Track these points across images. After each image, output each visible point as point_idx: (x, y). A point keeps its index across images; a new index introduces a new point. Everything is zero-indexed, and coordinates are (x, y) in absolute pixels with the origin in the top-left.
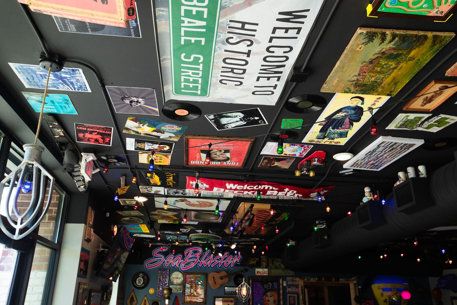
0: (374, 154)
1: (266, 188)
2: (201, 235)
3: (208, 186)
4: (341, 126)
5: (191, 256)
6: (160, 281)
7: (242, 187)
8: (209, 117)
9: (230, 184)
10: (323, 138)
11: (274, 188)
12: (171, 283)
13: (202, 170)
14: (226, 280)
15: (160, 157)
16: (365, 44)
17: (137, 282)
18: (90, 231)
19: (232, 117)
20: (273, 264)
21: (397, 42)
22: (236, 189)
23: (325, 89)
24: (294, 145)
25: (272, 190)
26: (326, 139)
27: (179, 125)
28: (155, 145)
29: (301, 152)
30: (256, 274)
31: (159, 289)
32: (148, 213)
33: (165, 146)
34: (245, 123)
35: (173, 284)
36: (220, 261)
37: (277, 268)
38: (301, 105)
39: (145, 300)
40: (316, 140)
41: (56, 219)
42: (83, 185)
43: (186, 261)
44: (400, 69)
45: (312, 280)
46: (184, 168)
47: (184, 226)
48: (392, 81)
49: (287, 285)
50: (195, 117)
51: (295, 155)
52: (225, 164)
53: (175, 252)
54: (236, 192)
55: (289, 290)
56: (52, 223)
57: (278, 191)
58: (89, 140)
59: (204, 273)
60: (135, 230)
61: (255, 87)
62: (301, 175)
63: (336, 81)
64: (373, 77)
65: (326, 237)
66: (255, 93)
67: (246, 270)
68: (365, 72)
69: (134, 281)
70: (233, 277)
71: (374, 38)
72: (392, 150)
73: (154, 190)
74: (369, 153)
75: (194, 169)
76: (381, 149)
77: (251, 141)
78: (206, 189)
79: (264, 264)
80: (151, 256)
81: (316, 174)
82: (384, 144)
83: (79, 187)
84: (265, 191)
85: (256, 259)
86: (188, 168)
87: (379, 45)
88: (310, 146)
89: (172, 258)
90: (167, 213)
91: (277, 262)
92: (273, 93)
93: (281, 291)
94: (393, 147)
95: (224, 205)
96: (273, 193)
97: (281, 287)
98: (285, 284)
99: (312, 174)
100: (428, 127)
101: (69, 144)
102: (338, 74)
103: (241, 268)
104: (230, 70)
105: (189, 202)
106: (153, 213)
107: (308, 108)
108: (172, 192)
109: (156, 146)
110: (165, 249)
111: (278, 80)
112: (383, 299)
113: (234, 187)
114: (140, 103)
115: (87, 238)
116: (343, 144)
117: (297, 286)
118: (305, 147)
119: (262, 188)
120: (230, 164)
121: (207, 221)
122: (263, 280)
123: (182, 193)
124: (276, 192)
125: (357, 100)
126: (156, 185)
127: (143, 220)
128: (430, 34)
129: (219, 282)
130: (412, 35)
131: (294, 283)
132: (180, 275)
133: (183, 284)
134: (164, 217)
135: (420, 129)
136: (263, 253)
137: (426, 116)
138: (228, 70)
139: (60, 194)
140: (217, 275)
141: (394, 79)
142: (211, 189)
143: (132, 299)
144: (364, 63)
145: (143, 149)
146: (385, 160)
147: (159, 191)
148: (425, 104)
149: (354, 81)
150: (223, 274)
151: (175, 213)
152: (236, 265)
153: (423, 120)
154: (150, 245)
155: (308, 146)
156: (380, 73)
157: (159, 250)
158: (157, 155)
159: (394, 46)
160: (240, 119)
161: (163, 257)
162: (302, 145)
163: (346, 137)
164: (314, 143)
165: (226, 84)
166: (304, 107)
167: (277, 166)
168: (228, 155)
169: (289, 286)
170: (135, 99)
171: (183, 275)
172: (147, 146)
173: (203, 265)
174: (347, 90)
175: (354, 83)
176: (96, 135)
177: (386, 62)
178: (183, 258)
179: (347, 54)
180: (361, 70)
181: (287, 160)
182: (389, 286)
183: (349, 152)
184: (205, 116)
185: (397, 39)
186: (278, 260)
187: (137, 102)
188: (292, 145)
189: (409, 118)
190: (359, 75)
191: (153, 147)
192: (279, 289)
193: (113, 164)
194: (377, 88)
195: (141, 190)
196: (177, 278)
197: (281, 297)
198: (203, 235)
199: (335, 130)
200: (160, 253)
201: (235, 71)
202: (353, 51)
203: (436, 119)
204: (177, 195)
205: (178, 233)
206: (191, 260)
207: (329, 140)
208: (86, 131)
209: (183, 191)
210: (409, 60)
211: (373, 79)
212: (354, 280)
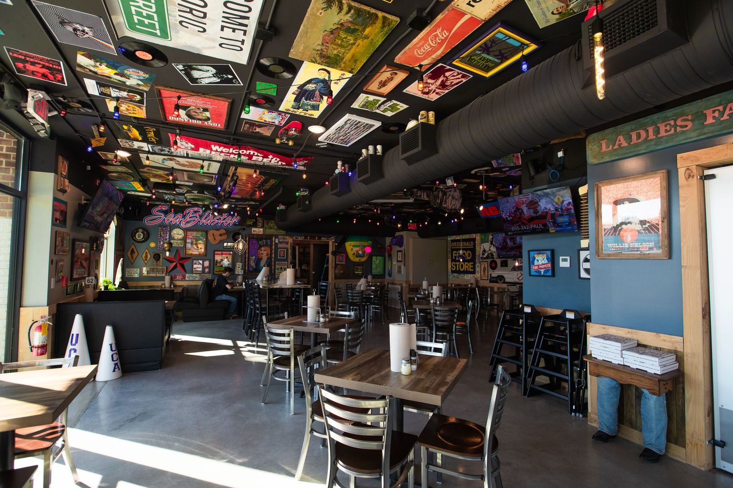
0: (343, 130)
1: (252, 153)
2: (196, 196)
3: (193, 146)
4: (313, 99)
5: (191, 216)
6: (161, 236)
7: (228, 150)
8: (178, 67)
9: (216, 146)
10: (298, 109)
11: (259, 154)
12: (171, 238)
13: (183, 127)
14: (225, 237)
15: (133, 108)
16: (325, 9)
17: (137, 237)
18: (64, 182)
19: (204, 71)
20: (267, 224)
21: (352, 14)
22: (222, 152)
23: (294, 54)
24: (273, 112)
25: (257, 156)
26: (301, 110)
27: (145, 72)
28: (123, 92)
29: (280, 120)
30: (253, 233)
31: (160, 243)
32: (137, 170)
33: (136, 95)
34: (219, 80)
35: (174, 239)
36: (220, 221)
37: (271, 228)
38: (272, 68)
39: (146, 252)
40: (292, 110)
41: (17, 165)
42: (43, 130)
43: (187, 220)
44: (358, 46)
45: (300, 238)
46: (163, 123)
47: (178, 186)
48: (352, 58)
49: (279, 242)
50: (161, 64)
51: (274, 123)
52: (207, 124)
53: (174, 211)
54: (222, 154)
55: (280, 246)
56: (11, 170)
57: (263, 157)
58: (33, 73)
59: (205, 230)
60: (128, 187)
61: (221, 37)
62: (281, 143)
63: (302, 48)
64: (335, 49)
65: (307, 202)
66: (223, 45)
67: (244, 229)
68: (327, 43)
69: (133, 235)
70: (232, 234)
71: (332, 4)
72: (357, 128)
73: (136, 145)
74: (339, 129)
75: (174, 126)
76: (348, 126)
77: (229, 102)
78: (192, 149)
79: (260, 224)
80: (150, 214)
81: (295, 144)
82: (350, 121)
83: (39, 131)
84: (250, 157)
85: (253, 220)
86: (167, 124)
87: (338, 14)
88: (287, 115)
89: (173, 216)
90: (157, 171)
91: (272, 223)
92: (241, 49)
93: (273, 247)
94: (357, 125)
95: (215, 168)
96: (258, 158)
97: (273, 243)
98: (277, 241)
99: (291, 143)
100: (384, 111)
101: (6, 75)
102: (303, 39)
103: (239, 227)
104: (188, 10)
105: (178, 161)
106: (142, 170)
107: (280, 74)
108: (157, 148)
109: (124, 94)
110: (165, 208)
111: (245, 34)
112: (353, 252)
113: (220, 150)
114: (87, 33)
115: (60, 188)
116: (317, 117)
117: (287, 243)
118: (282, 116)
119: (248, 153)
120: (211, 125)
121: (201, 182)
122: (259, 238)
123: (169, 152)
124: (262, 158)
125: (324, 73)
126: (137, 140)
127: (134, 178)
128: (380, 14)
129: (218, 238)
130: (365, 10)
131: (285, 241)
132: (181, 232)
133: (184, 239)
134: (155, 176)
135: (378, 111)
136: (257, 214)
137: (383, 99)
138: (185, 9)
139: (16, 138)
140: (217, 233)
141: (354, 56)
142: (196, 149)
143: (133, 252)
144: (326, 32)
145: (110, 96)
146: (352, 137)
147: (142, 147)
148: (380, 88)
149: (318, 50)
150: (223, 231)
151: (166, 172)
152: (235, 224)
153: (380, 103)
154: (148, 203)
155: (285, 115)
156: (341, 46)
157: (159, 208)
158: (129, 105)
159: (351, 19)
160: (213, 75)
161: (163, 215)
162: (280, 113)
163: (318, 110)
164: (290, 112)
165: (188, 28)
166: (275, 72)
167: (258, 132)
168: (208, 114)
169: (281, 243)
170: (80, 28)
171: (184, 232)
172: (114, 93)
173: (203, 223)
174: (314, 60)
175: (319, 52)
176: (40, 68)
177: (345, 36)
178: (184, 217)
179: (308, 17)
180: (324, 39)
181: (268, 127)
182: (357, 243)
183: (321, 125)
184: (173, 64)
185: (352, 11)
186: (272, 221)
187: (83, 31)
188: (270, 112)
189: (369, 99)
190: (322, 44)
191: (121, 94)
192: (271, 245)
193: (76, 109)
194: (340, 63)
195: (121, 143)
196: (178, 234)
197: (273, 251)
198: (198, 196)
199: (308, 101)
200: (159, 211)
201: (194, 12)
202: (313, 14)
203: (389, 104)
204: (163, 152)
205: (175, 192)
206: (191, 219)
207: (303, 111)
208: (26, 61)
209: (169, 149)
210: (365, 38)
211: (335, 52)
212: (333, 239)
